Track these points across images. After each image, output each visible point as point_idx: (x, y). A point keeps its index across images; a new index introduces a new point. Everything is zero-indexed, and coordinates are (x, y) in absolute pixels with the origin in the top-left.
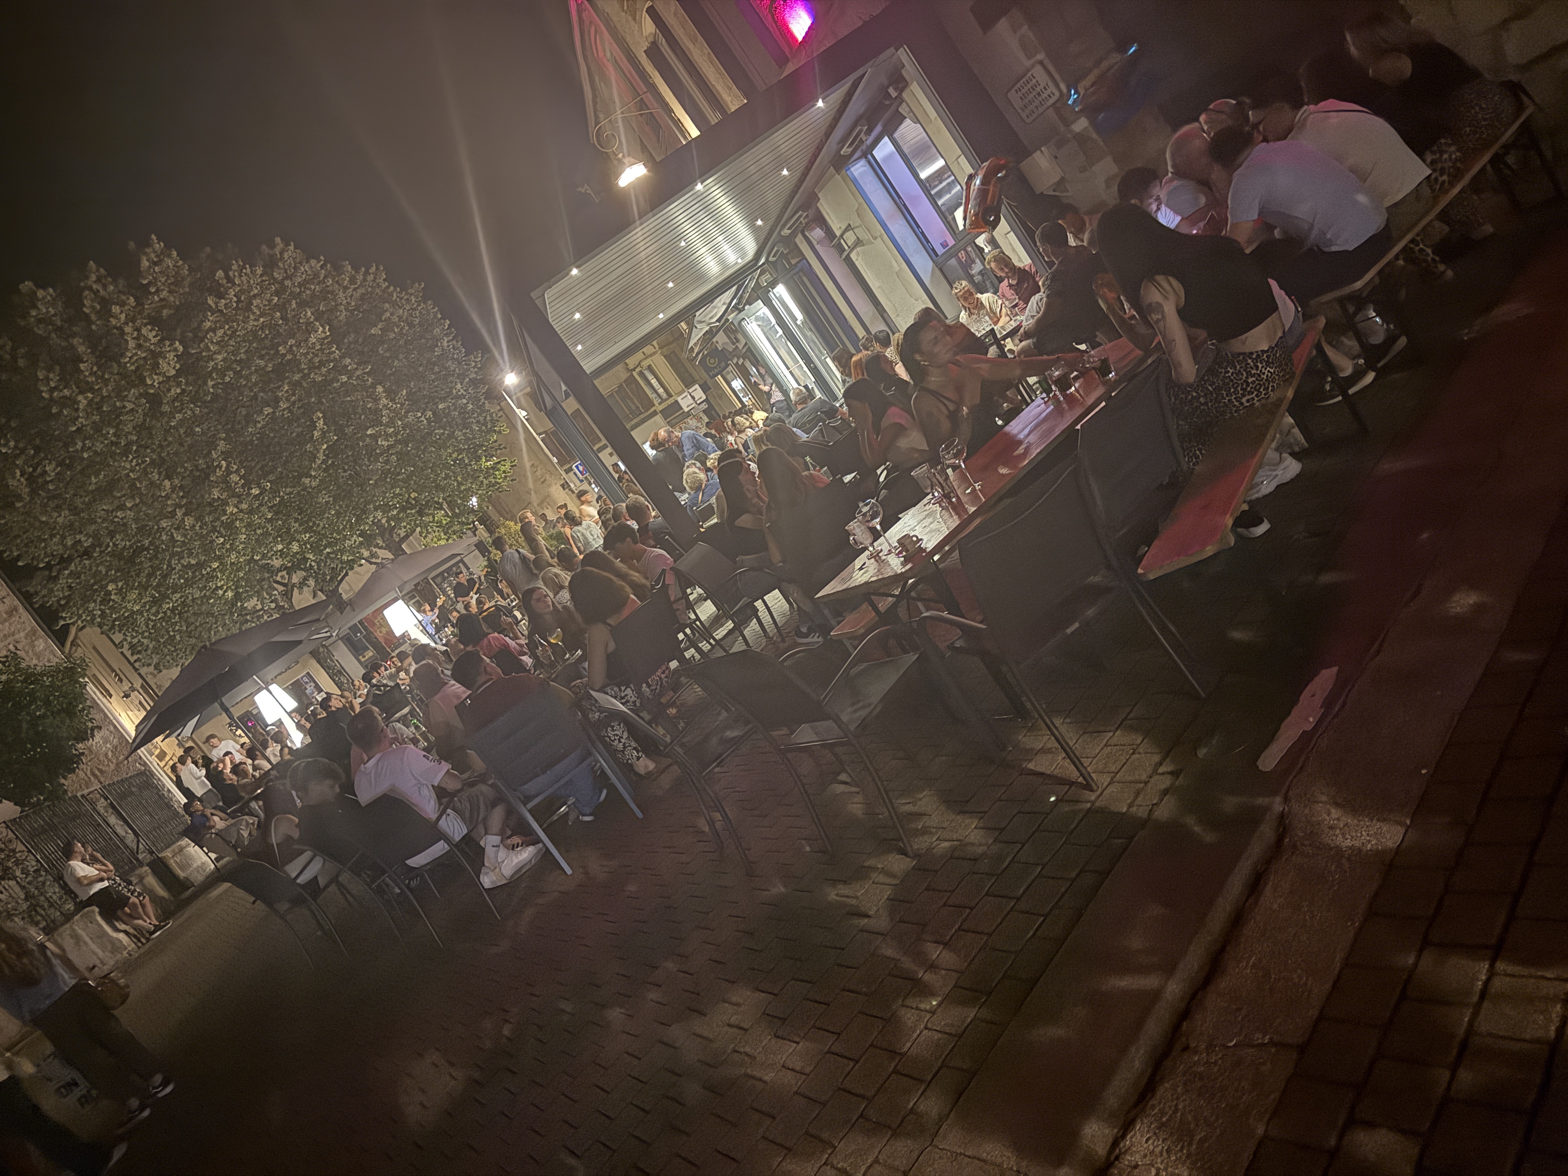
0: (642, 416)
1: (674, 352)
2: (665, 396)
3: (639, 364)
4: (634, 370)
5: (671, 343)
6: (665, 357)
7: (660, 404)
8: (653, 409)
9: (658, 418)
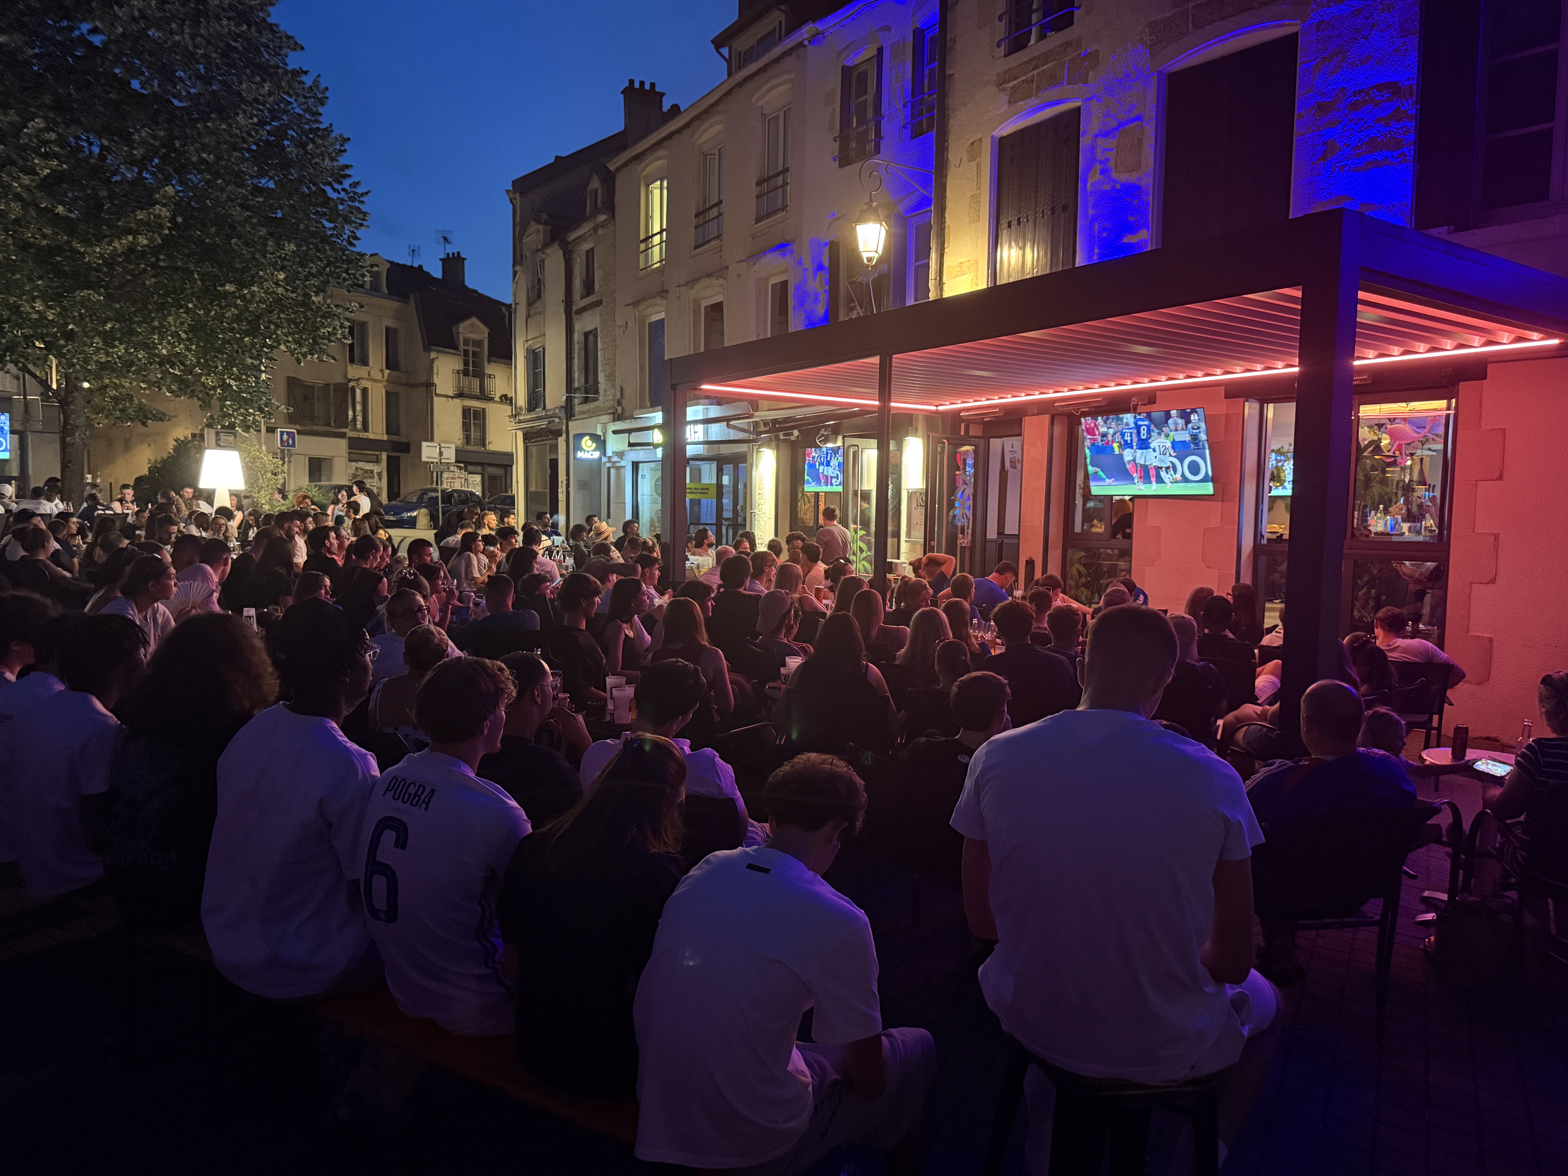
0: (328, 429)
1: (397, 394)
2: (359, 425)
3: (358, 380)
4: (350, 380)
5: (402, 384)
6: (387, 392)
7: (351, 430)
8: (344, 430)
9: (343, 443)
